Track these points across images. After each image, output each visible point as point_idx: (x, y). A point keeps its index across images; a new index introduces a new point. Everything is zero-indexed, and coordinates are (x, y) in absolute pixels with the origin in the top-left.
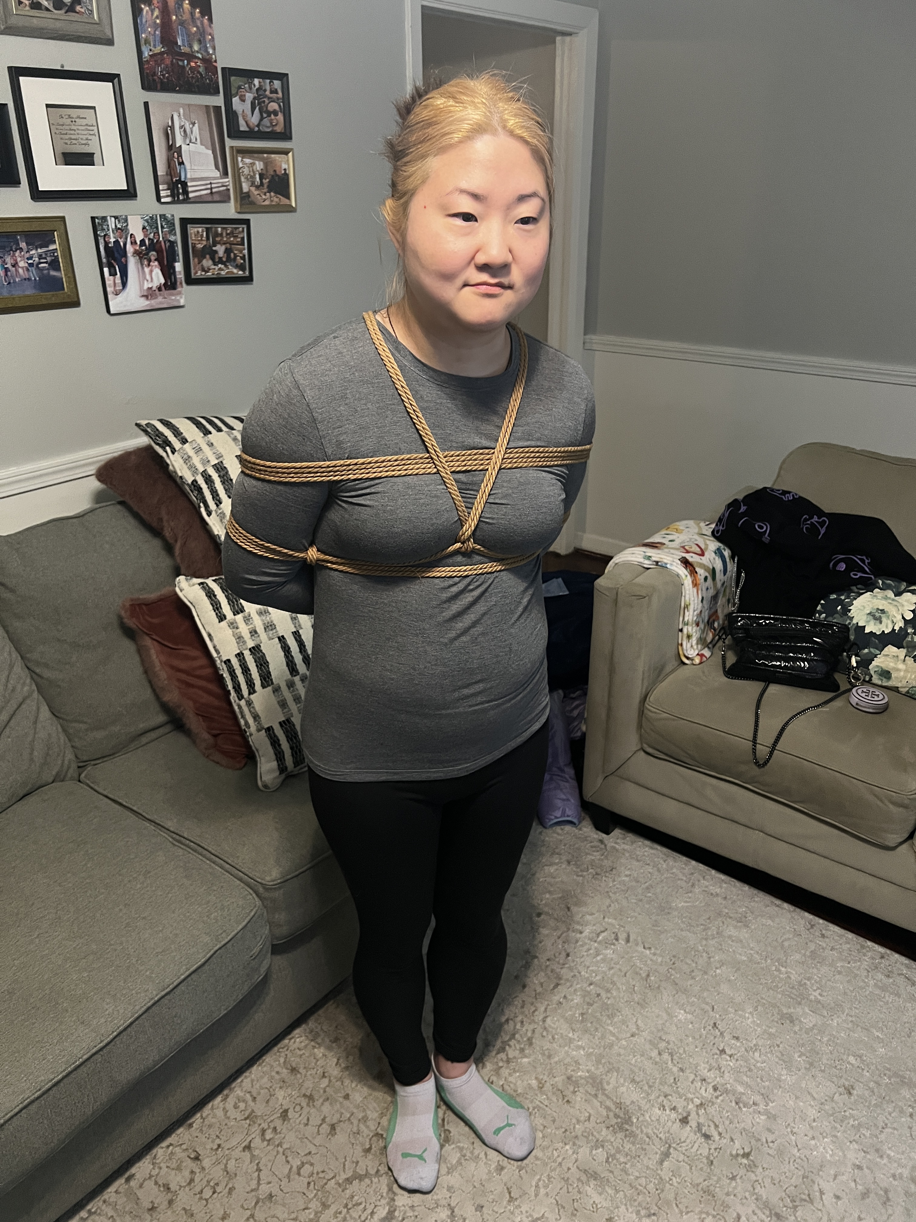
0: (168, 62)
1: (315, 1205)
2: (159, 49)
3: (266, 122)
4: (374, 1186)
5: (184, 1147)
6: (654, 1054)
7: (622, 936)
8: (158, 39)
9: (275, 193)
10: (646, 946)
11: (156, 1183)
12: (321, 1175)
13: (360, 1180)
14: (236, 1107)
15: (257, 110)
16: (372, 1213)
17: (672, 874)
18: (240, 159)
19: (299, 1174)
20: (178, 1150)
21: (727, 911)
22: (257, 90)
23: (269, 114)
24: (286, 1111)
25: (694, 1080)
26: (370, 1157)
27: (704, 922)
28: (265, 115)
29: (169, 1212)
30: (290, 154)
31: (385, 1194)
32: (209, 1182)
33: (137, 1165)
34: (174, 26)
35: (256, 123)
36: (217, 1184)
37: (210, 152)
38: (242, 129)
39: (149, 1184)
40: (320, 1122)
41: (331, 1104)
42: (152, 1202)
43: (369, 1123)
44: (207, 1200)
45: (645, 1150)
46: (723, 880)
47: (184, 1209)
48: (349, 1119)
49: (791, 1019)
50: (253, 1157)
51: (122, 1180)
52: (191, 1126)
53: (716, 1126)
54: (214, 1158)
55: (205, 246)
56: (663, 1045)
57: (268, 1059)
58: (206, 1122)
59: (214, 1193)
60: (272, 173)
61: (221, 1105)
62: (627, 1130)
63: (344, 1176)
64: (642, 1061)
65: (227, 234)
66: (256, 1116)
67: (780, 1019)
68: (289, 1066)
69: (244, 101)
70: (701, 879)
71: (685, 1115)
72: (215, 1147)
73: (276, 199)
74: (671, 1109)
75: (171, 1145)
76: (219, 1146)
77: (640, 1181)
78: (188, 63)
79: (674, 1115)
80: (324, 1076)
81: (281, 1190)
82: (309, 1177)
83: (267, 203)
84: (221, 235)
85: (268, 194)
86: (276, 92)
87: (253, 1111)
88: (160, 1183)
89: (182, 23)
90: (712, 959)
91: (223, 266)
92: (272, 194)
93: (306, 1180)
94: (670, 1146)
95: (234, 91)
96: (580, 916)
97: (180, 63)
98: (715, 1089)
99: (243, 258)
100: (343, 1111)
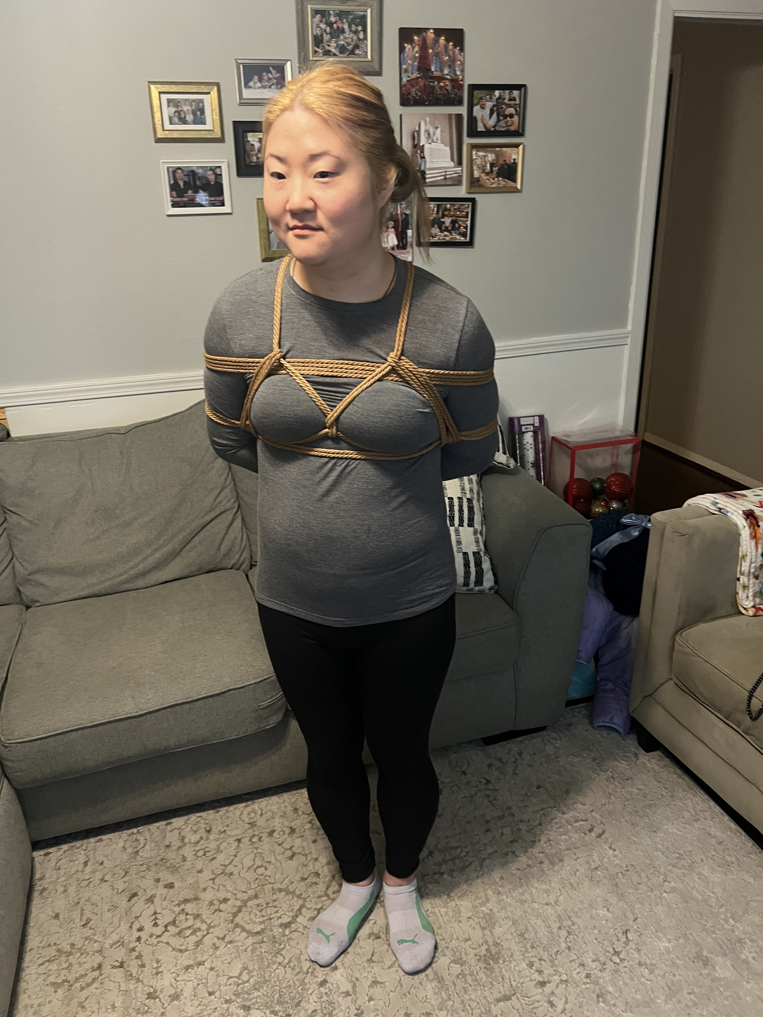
0: (422, 84)
1: (251, 893)
2: (416, 75)
3: (502, 123)
4: (293, 901)
5: (207, 822)
6: (555, 926)
7: (598, 830)
8: (416, 68)
9: (503, 177)
10: (613, 847)
11: (180, 833)
12: (267, 878)
13: (287, 894)
14: (249, 814)
15: (495, 115)
16: (280, 917)
17: (684, 804)
18: (474, 152)
19: (255, 871)
20: (202, 821)
21: (714, 853)
22: (497, 99)
23: (505, 117)
24: (274, 831)
25: (574, 960)
26: (302, 884)
27: (682, 852)
28: (501, 118)
29: (176, 852)
30: (521, 147)
31: (295, 911)
32: (206, 847)
33: (177, 819)
34: (430, 58)
35: (493, 125)
36: (209, 851)
37: (448, 149)
38: (479, 130)
39: (176, 832)
40: (289, 847)
41: (302, 840)
42: (171, 842)
43: (316, 863)
44: (198, 857)
45: (493, 985)
46: (731, 828)
47: (183, 855)
48: (306, 855)
49: (706, 962)
50: (238, 846)
51: (164, 823)
52: (218, 812)
53: (566, 1002)
54: (217, 836)
55: (435, 218)
56: (568, 923)
57: (286, 796)
58: (227, 814)
59: (204, 855)
60: (502, 162)
61: (242, 809)
62: (490, 964)
63: (279, 886)
64: (540, 925)
65: (455, 209)
66: (255, 825)
67: (694, 957)
68: (294, 806)
69: (483, 108)
70: (710, 818)
71: (546, 980)
72: (222, 830)
73: (502, 182)
74: (537, 971)
75: (201, 817)
76: (225, 831)
77: (471, 1003)
78: (439, 83)
79: (536, 976)
80: (310, 822)
81: (239, 874)
82: (260, 875)
83: (494, 185)
84: (449, 210)
85: (496, 179)
86: (514, 99)
87: (256, 821)
88: (182, 835)
89: (437, 55)
90: (666, 883)
91: (447, 233)
92: (500, 179)
93: (257, 876)
94: (515, 994)
95: (475, 101)
96: (573, 801)
97: (432, 84)
98: (588, 976)
99: (466, 228)
100: (306, 848)
